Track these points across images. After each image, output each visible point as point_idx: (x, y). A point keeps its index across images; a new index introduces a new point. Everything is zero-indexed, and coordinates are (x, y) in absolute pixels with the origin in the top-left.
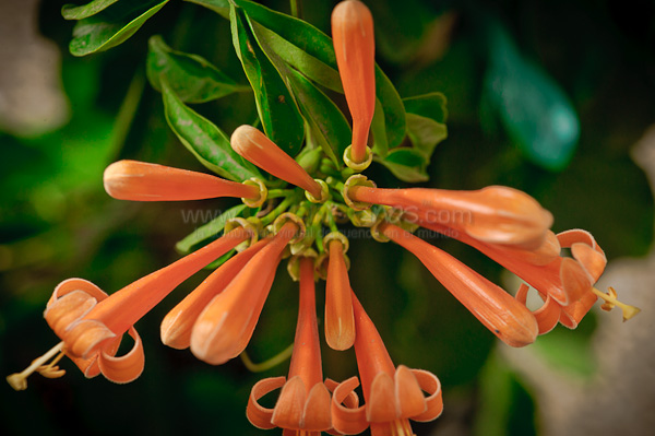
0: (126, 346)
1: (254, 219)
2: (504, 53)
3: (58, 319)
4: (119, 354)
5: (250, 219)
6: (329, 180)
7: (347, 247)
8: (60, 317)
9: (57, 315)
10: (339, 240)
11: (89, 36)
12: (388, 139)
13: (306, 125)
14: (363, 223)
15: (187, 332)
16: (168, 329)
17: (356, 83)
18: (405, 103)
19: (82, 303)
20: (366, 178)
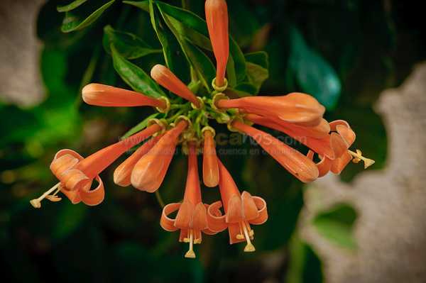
0: (95, 185)
1: (163, 120)
2: (298, 44)
3: (58, 169)
4: (92, 189)
5: (161, 119)
6: (204, 98)
7: (214, 134)
8: (59, 168)
9: (57, 167)
10: (210, 131)
11: (72, 22)
12: (237, 76)
13: (191, 68)
14: (223, 121)
15: (128, 177)
16: (118, 176)
17: (219, 41)
18: (246, 57)
19: (71, 161)
20: (224, 95)
